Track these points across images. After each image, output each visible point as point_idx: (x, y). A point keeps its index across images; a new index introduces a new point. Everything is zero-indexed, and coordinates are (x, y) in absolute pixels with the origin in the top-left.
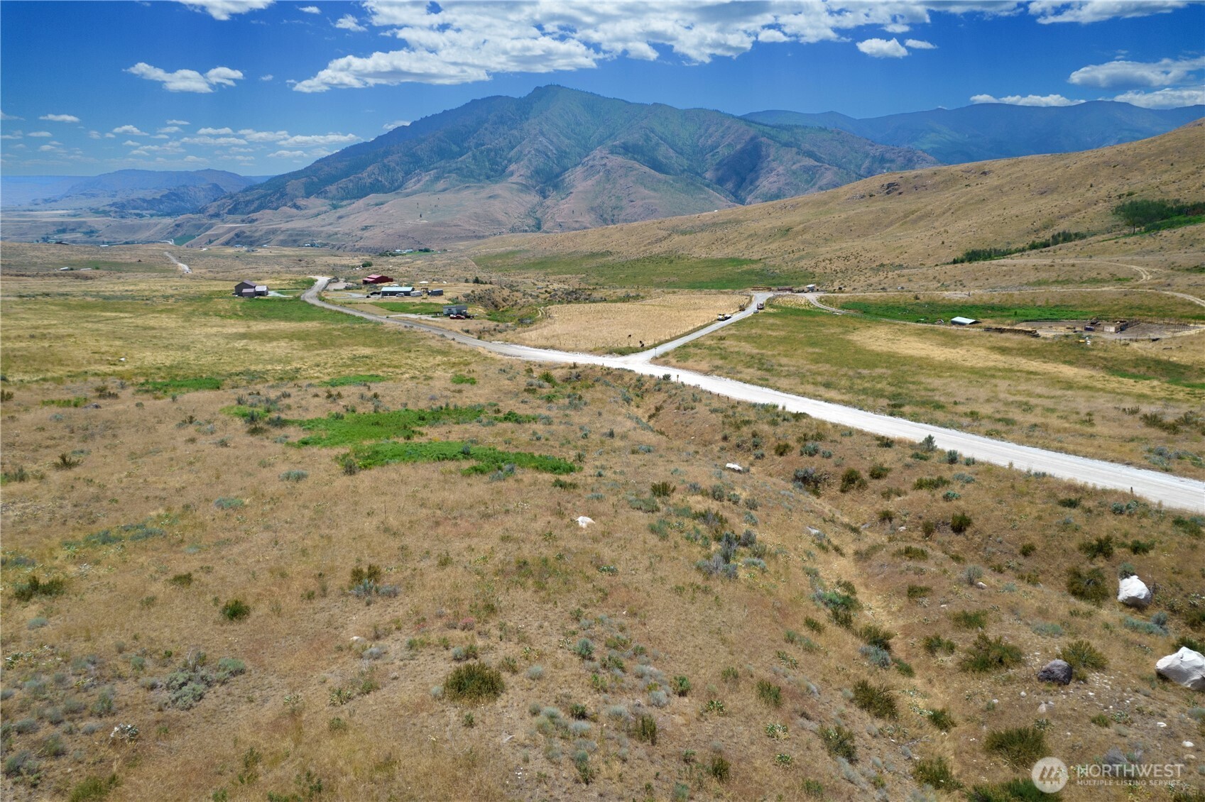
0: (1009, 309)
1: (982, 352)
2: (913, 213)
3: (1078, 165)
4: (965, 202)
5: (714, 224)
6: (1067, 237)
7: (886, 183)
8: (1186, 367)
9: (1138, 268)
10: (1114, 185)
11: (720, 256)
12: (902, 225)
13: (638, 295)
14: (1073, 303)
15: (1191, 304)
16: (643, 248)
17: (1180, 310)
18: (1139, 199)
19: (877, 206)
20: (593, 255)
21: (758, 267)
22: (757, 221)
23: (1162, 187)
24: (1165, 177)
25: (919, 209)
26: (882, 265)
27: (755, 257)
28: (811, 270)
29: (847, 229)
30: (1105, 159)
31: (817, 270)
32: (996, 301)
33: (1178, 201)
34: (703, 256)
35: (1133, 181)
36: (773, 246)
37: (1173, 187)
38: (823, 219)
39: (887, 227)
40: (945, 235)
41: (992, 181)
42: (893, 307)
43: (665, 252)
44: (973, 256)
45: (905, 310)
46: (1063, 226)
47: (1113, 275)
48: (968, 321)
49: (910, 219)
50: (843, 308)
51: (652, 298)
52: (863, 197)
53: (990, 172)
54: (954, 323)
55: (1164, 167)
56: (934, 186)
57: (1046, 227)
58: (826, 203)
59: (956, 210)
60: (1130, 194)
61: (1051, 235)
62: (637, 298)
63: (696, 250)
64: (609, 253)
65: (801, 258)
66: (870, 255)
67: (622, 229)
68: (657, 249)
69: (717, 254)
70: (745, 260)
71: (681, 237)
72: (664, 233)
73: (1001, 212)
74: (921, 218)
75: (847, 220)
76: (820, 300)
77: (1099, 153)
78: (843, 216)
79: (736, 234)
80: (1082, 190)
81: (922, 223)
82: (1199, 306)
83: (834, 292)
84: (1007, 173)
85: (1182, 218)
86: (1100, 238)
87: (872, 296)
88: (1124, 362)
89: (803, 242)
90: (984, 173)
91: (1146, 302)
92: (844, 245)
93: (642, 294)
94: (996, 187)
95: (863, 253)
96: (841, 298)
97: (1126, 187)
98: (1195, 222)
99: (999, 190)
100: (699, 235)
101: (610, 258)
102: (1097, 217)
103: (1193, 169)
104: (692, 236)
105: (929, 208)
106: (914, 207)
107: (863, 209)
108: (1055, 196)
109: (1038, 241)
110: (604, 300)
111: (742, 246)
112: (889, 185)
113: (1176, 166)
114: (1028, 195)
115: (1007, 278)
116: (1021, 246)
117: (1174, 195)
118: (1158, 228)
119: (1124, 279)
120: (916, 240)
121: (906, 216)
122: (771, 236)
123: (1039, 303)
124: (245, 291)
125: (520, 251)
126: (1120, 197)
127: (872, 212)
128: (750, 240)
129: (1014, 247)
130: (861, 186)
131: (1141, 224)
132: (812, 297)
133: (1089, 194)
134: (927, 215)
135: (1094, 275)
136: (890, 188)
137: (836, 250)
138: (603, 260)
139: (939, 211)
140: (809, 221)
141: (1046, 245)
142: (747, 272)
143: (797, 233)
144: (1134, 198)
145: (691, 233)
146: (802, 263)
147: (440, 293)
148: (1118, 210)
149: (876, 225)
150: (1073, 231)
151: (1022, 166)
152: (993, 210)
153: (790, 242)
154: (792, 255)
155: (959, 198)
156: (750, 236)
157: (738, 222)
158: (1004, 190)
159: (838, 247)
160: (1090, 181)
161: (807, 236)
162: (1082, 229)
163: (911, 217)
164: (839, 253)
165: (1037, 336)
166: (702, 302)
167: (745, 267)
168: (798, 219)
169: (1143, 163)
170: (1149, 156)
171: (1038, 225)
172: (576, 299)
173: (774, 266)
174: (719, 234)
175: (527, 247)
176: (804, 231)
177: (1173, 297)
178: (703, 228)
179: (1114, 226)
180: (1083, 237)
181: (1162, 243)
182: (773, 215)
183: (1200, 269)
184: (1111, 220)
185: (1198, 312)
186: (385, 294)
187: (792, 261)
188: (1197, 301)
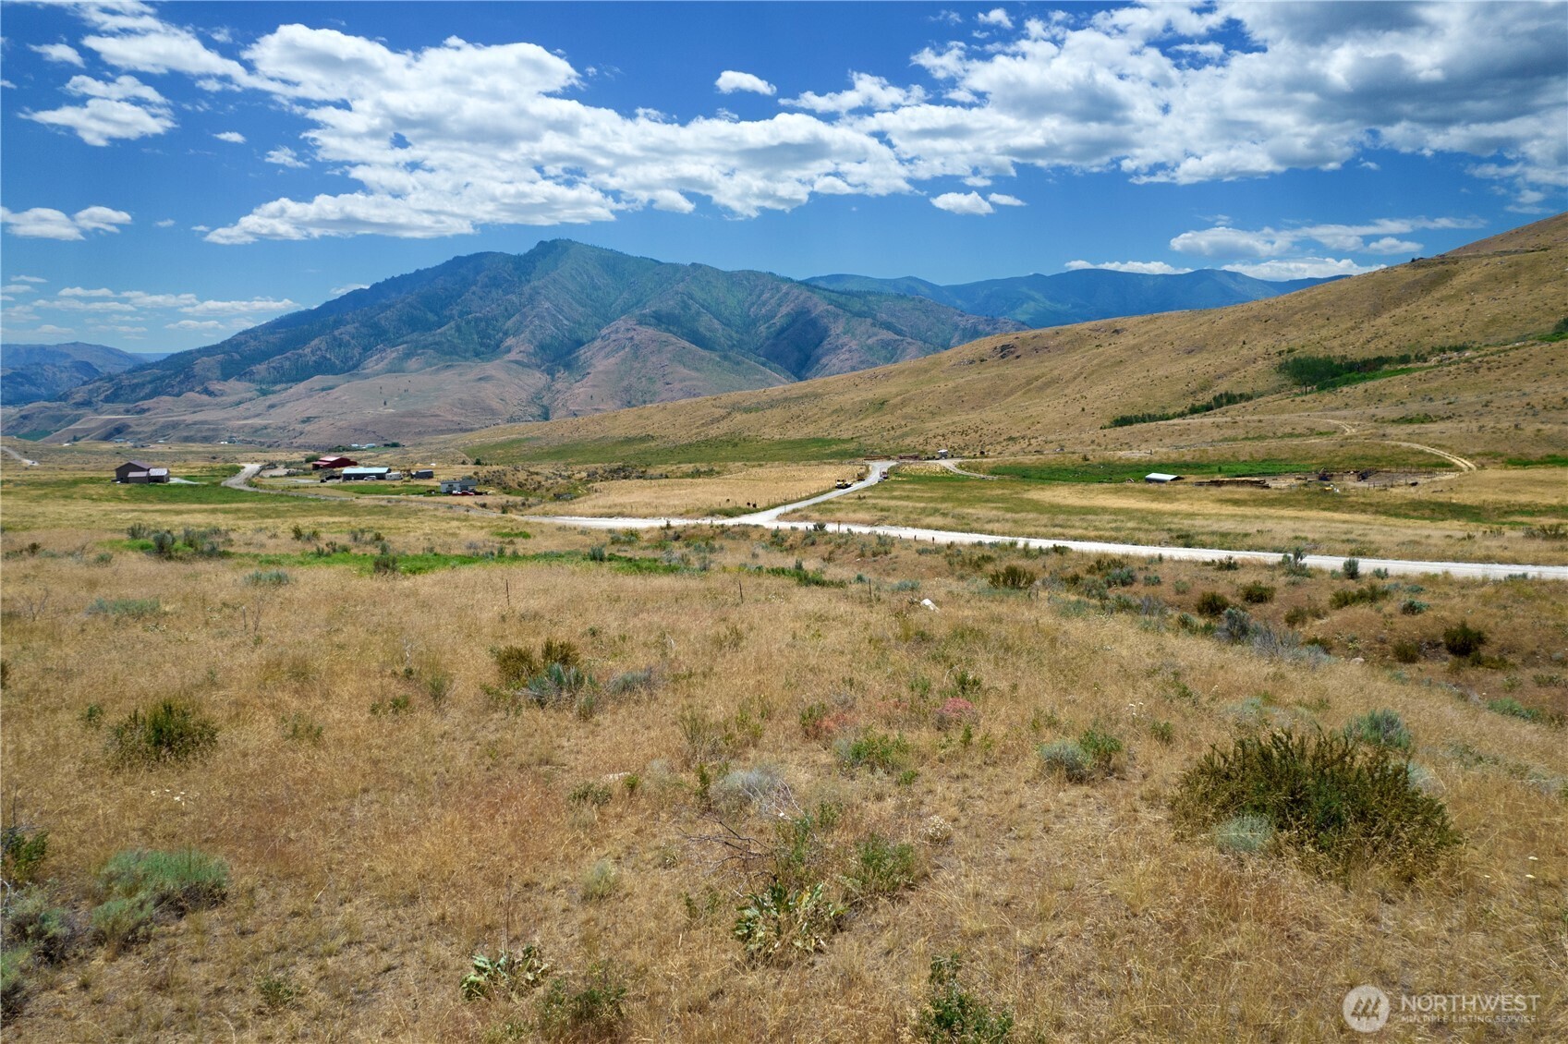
0: (1208, 466)
1: (1211, 505)
2: (1037, 379)
3: (1225, 320)
4: (1099, 365)
5: (786, 399)
6: (1231, 399)
7: (999, 345)
9: (1337, 422)
10: (1268, 341)
11: (798, 436)
12: (1025, 393)
13: (712, 470)
14: (1283, 456)
15: (1422, 452)
16: (695, 431)
17: (1413, 460)
18: (1303, 356)
19: (991, 372)
20: (629, 441)
22: (843, 394)
23: (1324, 343)
24: (1324, 332)
25: (1044, 375)
26: (1011, 439)
27: (845, 436)
28: (921, 448)
29: (957, 400)
31: (929, 448)
32: (1188, 458)
33: (1345, 357)
34: (777, 437)
36: (867, 422)
37: (1336, 343)
38: (926, 389)
39: (1007, 396)
40: (1083, 401)
41: (1127, 340)
42: (1059, 470)
43: (726, 434)
44: (1123, 421)
45: (1075, 472)
46: (1223, 387)
47: (1312, 430)
48: (1169, 477)
49: (1034, 386)
50: (994, 473)
51: (731, 473)
52: (972, 362)
53: (1123, 330)
54: (1150, 481)
55: (1321, 321)
56: (1059, 347)
57: (1203, 389)
58: (926, 371)
59: (1090, 375)
60: (1290, 351)
61: (1211, 397)
62: (710, 473)
63: (766, 430)
64: (650, 438)
65: (904, 436)
66: (994, 427)
67: (665, 409)
68: (714, 431)
69: (794, 434)
71: (745, 416)
72: (723, 412)
73: (1145, 374)
74: (1047, 385)
75: (956, 389)
76: (960, 466)
77: (1245, 308)
78: (951, 384)
79: (816, 410)
80: (1234, 348)
81: (1049, 391)
82: (1432, 454)
83: (975, 457)
84: (1143, 330)
85: (1354, 375)
86: (1270, 398)
87: (1028, 460)
89: (904, 417)
90: (1117, 331)
91: (1370, 452)
92: (957, 419)
93: (716, 469)
94: (1133, 347)
95: (983, 426)
96: (987, 463)
97: (1284, 344)
98: (1372, 378)
99: (1137, 349)
100: (768, 412)
101: (653, 444)
102: (1257, 375)
103: (1351, 324)
104: (760, 414)
105: (1056, 372)
106: (1036, 372)
107: (976, 377)
108: (1205, 355)
109: (1197, 404)
111: (826, 423)
112: (1003, 348)
113: (1332, 319)
114: (1173, 355)
115: (1184, 437)
116: (1179, 410)
117: (1339, 352)
118: (1334, 385)
119: (1326, 433)
120: (1048, 409)
121: (1029, 383)
122: (861, 411)
123: (1242, 459)
124: (132, 475)
125: (527, 440)
126: (1280, 353)
127: (986, 379)
128: (834, 417)
129: (1171, 412)
130: (968, 349)
131: (1311, 382)
132: (947, 464)
133: (1245, 351)
134: (1054, 381)
135: (1288, 430)
136: (1005, 351)
137: (948, 425)
138: (644, 446)
139: (1069, 375)
141: (1208, 408)
143: (895, 406)
144: (1297, 355)
145: (757, 410)
146: (908, 441)
147: (429, 475)
148: (1282, 368)
149: (993, 394)
150: (1237, 392)
151: (1159, 322)
152: (1134, 373)
153: (888, 417)
155: (1090, 360)
156: (835, 411)
157: (816, 396)
158: (1144, 349)
159: (949, 421)
160: (1242, 338)
161: (909, 410)
162: (1246, 390)
163: (1035, 383)
164: (952, 428)
165: (1268, 487)
166: (803, 474)
167: (835, 448)
168: (894, 390)
169: (1297, 317)
170: (1302, 310)
171: (1193, 386)
174: (795, 410)
175: (537, 433)
176: (903, 404)
177: (1397, 447)
178: (772, 404)
179: (1282, 386)
180: (1249, 398)
181: (1347, 400)
182: (861, 386)
183: (1408, 420)
184: (1275, 380)
185: (1434, 460)
186: (348, 477)
187: (894, 439)
188: (1428, 450)
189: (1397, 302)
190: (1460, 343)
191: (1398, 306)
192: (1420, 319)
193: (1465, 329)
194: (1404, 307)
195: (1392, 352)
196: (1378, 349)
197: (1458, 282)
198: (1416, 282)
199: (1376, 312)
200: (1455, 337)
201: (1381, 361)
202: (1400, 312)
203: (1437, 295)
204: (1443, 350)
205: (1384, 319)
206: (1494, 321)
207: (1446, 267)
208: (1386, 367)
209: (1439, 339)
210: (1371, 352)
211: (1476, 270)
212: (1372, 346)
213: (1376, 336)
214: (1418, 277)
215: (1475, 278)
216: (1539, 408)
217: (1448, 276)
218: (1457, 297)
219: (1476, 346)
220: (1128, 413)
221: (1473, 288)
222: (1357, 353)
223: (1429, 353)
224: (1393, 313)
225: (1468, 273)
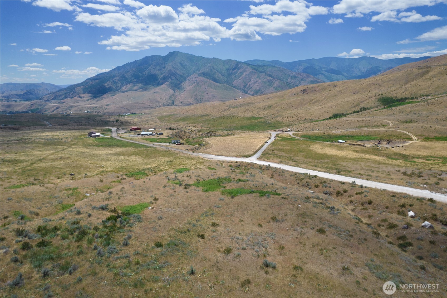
1: (351, 152)
2: (313, 100)
3: (365, 84)
4: (330, 96)
5: (244, 104)
6: (364, 109)
7: (302, 90)
8: (408, 156)
9: (388, 121)
10: (376, 91)
12: (310, 104)
14: (372, 134)
15: (405, 134)
16: (220, 113)
17: (403, 136)
18: (385, 96)
19: (300, 97)
20: (202, 116)
21: (263, 120)
22: (259, 103)
23: (391, 92)
24: (392, 89)
25: (315, 99)
26: (306, 119)
27: (261, 116)
28: (281, 121)
29: (291, 106)
30: (373, 82)
31: (284, 121)
32: (349, 134)
33: (396, 97)
34: (242, 116)
35: (382, 90)
36: (267, 112)
37: (394, 93)
38: (282, 102)
39: (304, 105)
40: (325, 108)
41: (338, 89)
42: (317, 137)
43: (228, 115)
44: (336, 116)
46: (363, 105)
47: (382, 124)
48: (343, 141)
49: (313, 102)
50: (302, 137)
52: (295, 94)
53: (337, 85)
54: (339, 142)
55: (391, 85)
56: (319, 90)
57: (357, 106)
58: (282, 97)
59: (328, 99)
60: (382, 94)
61: (359, 108)
62: (231, 134)
63: (239, 114)
64: (207, 115)
65: (277, 117)
66: (301, 115)
67: (211, 106)
68: (225, 114)
70: (258, 117)
71: (233, 109)
72: (227, 108)
73: (342, 100)
74: (315, 102)
75: (291, 103)
76: (293, 134)
77: (371, 80)
78: (289, 101)
79: (253, 108)
80: (367, 93)
81: (316, 104)
82: (408, 135)
83: (297, 131)
84: (343, 86)
85: (398, 103)
86: (375, 109)
87: (310, 133)
88: (391, 155)
89: (277, 111)
90: (335, 86)
91: (393, 133)
92: (291, 112)
93: (233, 133)
94: (339, 91)
95: (298, 115)
96: (300, 133)
97: (380, 92)
98: (402, 105)
99: (340, 92)
100: (240, 108)
101: (209, 117)
102: (372, 102)
103: (399, 86)
104: (237, 109)
105: (318, 98)
106: (313, 98)
107: (296, 99)
108: (359, 95)
109: (356, 110)
110: (220, 136)
111: (255, 112)
112: (304, 90)
113: (394, 85)
114: (350, 94)
115: (350, 125)
116: (350, 112)
117: (395, 95)
118: (391, 106)
119: (385, 125)
120: (315, 110)
121: (310, 101)
122: (265, 108)
123: (362, 135)
124: (92, 135)
125: (174, 115)
126: (379, 95)
127: (299, 100)
129: (348, 112)
130: (293, 90)
131: (386, 105)
132: (290, 133)
133: (369, 94)
134: (317, 101)
135: (376, 124)
136: (304, 91)
137: (289, 114)
138: (206, 118)
139: (322, 99)
140: (277, 103)
141: (358, 112)
142: (260, 122)
143: (274, 107)
144: (383, 96)
145: (236, 107)
146: (278, 118)
147: (162, 134)
148: (379, 100)
149: (301, 104)
150: (366, 107)
151: (347, 84)
152: (339, 99)
153: (272, 111)
154: (274, 115)
155: (327, 95)
156: (258, 109)
157: (253, 103)
158: (342, 92)
160: (369, 90)
161: (278, 109)
162: (369, 106)
164: (290, 115)
165: (365, 146)
167: (259, 120)
168: (274, 102)
169: (385, 84)
170: (386, 82)
171: (355, 104)
172: (211, 135)
173: (268, 119)
174: (247, 108)
175: (176, 113)
176: (276, 107)
177: (400, 132)
179: (378, 105)
180: (369, 109)
181: (394, 112)
182: (264, 101)
183: (406, 122)
184: (377, 103)
185: (408, 137)
186: (142, 135)
187: (274, 118)
188: (407, 133)
189: (413, 80)
190: (428, 94)
191: (413, 81)
192: (418, 85)
193: (430, 89)
194: (415, 82)
195: (409, 96)
196: (405, 95)
197: (430, 74)
198: (419, 74)
199: (407, 83)
200: (427, 92)
201: (406, 99)
202: (413, 83)
203: (424, 78)
204: (423, 96)
205: (408, 85)
206: (438, 87)
207: (428, 69)
208: (407, 101)
209: (422, 92)
210: (403, 96)
211: (436, 70)
212: (404, 93)
213: (406, 91)
214: (419, 72)
215: (435, 73)
216: (439, 120)
217: (428, 72)
218: (429, 79)
219: (432, 95)
220: (337, 113)
221: (434, 76)
222: (400, 96)
223: (419, 97)
224: (411, 83)
225: (434, 71)
